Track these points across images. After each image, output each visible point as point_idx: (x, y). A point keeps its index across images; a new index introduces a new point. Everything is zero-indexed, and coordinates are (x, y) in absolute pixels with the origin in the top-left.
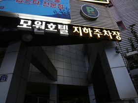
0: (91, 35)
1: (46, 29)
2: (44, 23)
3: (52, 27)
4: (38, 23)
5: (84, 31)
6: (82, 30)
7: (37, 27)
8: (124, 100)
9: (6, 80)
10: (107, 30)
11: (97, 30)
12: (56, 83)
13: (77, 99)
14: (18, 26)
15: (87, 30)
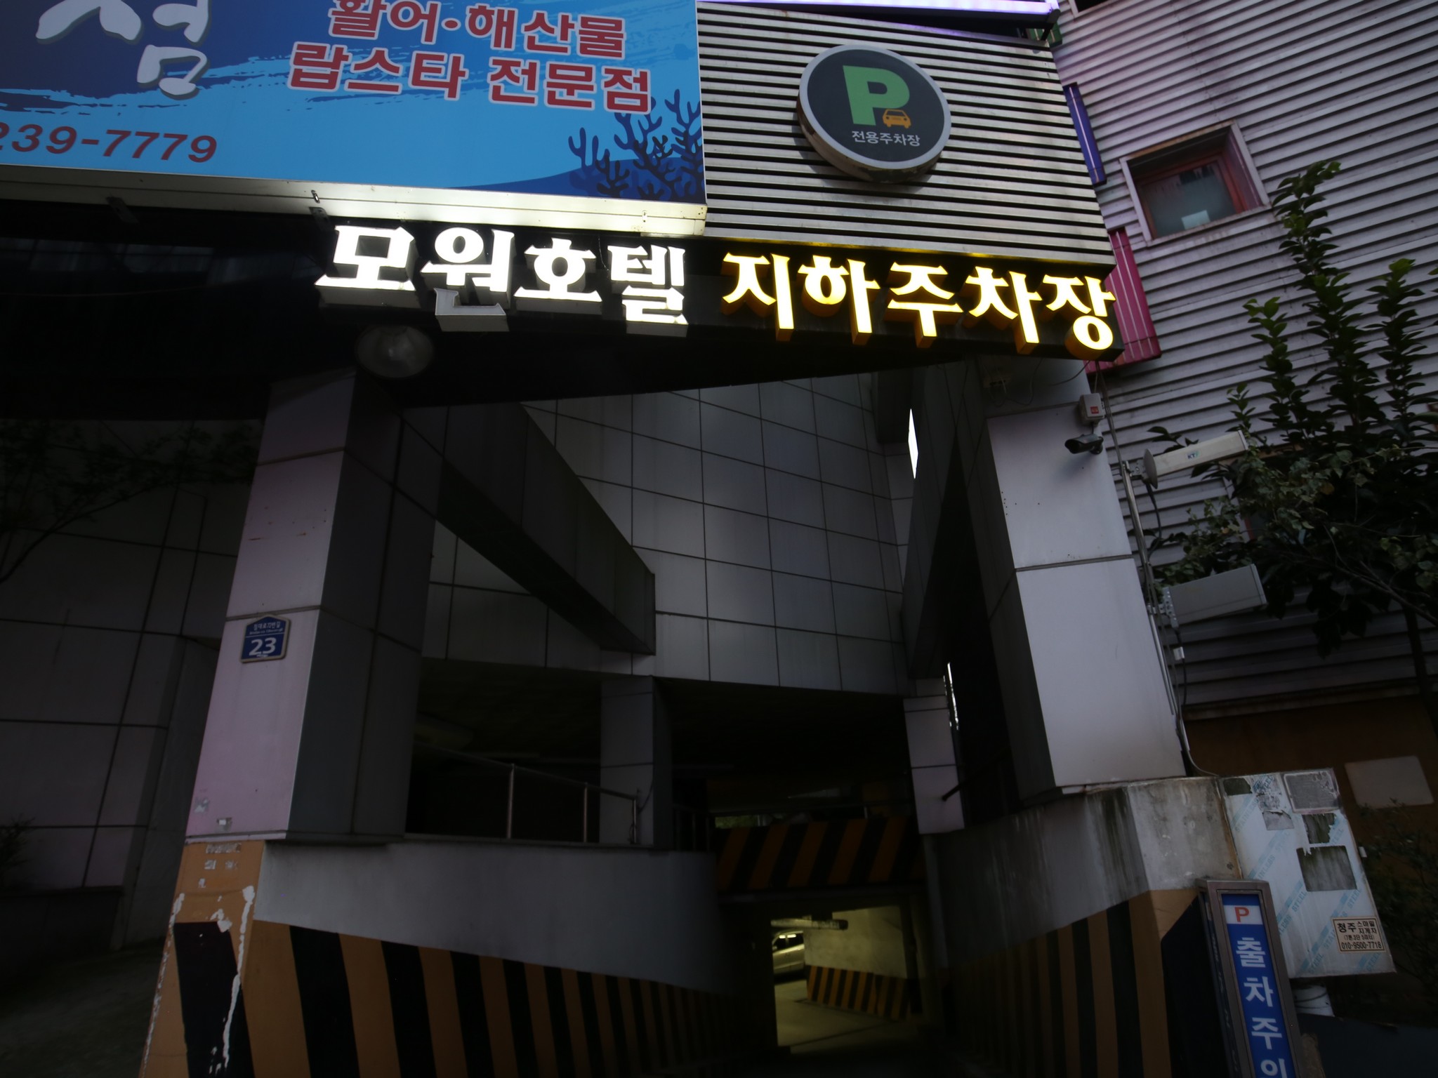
0: (864, 323)
1: (522, 293)
2: (503, 242)
3: (560, 268)
4: (459, 245)
5: (813, 289)
6: (797, 283)
7: (456, 278)
8: (1082, 795)
9: (279, 652)
10: (1001, 268)
11: (920, 277)
12: (645, 667)
13: (831, 793)
14: (324, 281)
15: (836, 275)
